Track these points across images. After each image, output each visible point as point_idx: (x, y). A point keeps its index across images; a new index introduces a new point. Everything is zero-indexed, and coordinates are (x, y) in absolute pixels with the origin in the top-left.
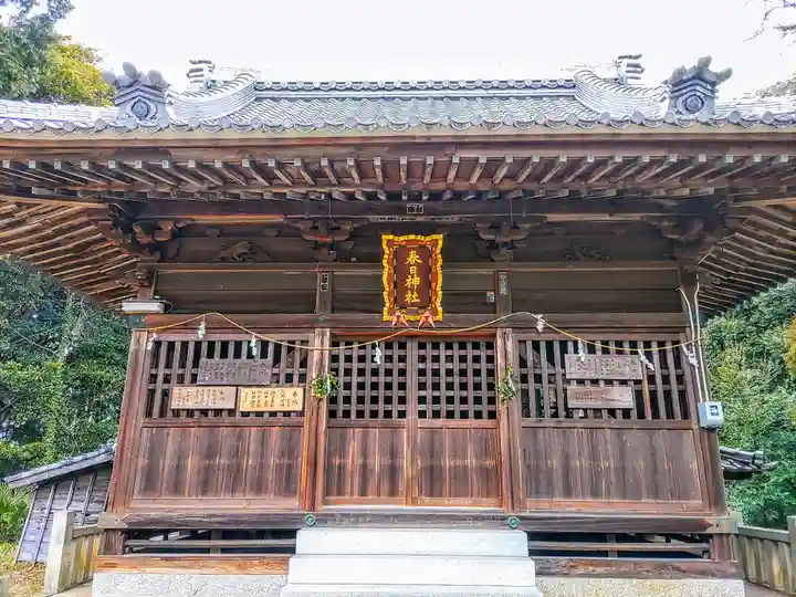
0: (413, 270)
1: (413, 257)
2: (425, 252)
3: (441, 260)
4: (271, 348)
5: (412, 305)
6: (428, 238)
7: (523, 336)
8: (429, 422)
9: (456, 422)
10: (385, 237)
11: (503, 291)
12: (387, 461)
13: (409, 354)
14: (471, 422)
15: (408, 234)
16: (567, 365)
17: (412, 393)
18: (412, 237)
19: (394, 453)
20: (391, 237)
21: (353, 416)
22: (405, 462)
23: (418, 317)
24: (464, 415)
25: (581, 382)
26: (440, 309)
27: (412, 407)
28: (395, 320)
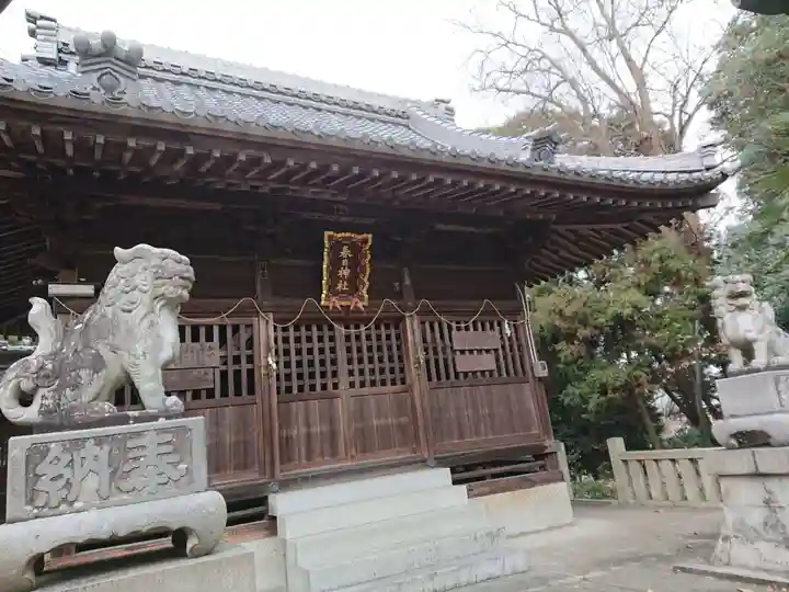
0: (345, 262)
1: (345, 252)
2: (356, 248)
3: (369, 256)
4: (216, 331)
5: (343, 292)
6: (360, 237)
7: (424, 318)
8: (357, 390)
9: (379, 389)
10: (327, 233)
11: (407, 282)
12: (326, 428)
13: (337, 334)
14: (389, 388)
15: (345, 232)
16: (454, 341)
17: (343, 367)
18: (348, 234)
19: (332, 420)
20: (331, 233)
21: (295, 391)
22: (342, 426)
23: (348, 303)
24: (383, 383)
25: (462, 352)
26: (366, 296)
27: (344, 380)
28: (331, 305)
